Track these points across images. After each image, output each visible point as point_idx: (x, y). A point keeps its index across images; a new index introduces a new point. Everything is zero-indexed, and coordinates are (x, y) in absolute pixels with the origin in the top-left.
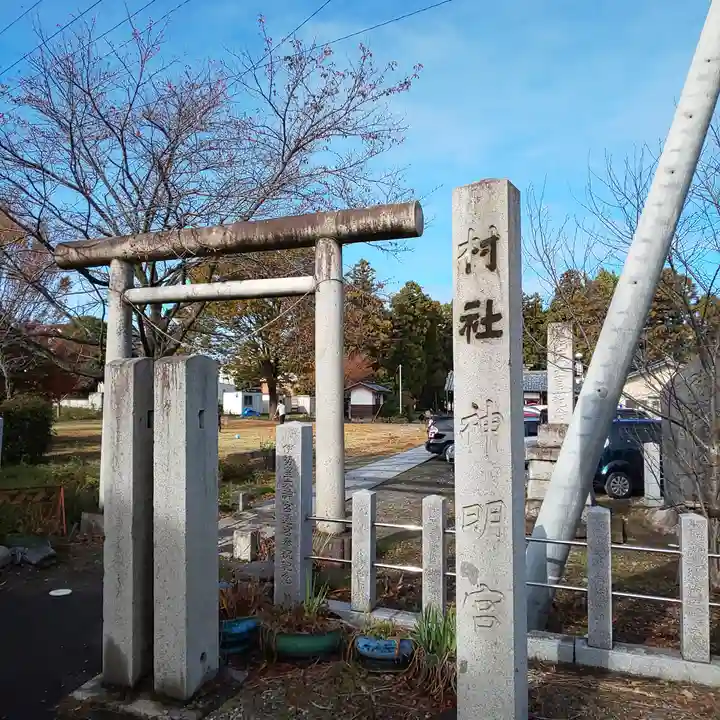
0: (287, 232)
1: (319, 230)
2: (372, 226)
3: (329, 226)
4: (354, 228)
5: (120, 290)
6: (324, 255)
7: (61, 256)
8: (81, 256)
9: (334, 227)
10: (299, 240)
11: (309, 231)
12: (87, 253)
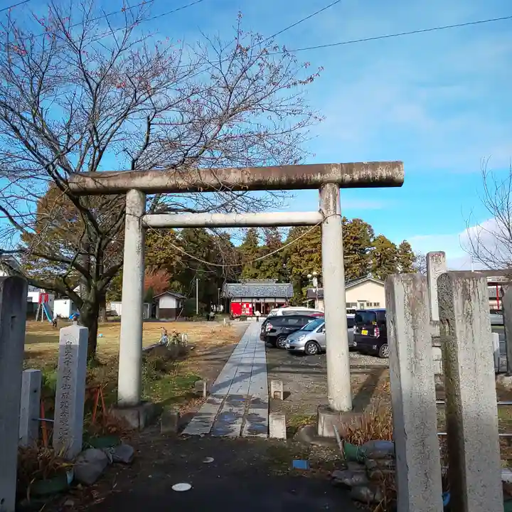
0: (299, 177)
1: (327, 177)
2: (371, 177)
3: (336, 175)
4: (356, 177)
5: (139, 215)
6: (331, 196)
7: (77, 183)
8: (98, 185)
9: (340, 175)
10: (309, 183)
11: (318, 177)
12: (105, 183)
